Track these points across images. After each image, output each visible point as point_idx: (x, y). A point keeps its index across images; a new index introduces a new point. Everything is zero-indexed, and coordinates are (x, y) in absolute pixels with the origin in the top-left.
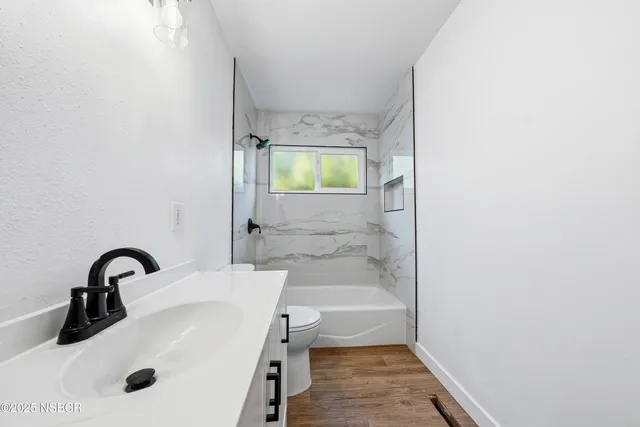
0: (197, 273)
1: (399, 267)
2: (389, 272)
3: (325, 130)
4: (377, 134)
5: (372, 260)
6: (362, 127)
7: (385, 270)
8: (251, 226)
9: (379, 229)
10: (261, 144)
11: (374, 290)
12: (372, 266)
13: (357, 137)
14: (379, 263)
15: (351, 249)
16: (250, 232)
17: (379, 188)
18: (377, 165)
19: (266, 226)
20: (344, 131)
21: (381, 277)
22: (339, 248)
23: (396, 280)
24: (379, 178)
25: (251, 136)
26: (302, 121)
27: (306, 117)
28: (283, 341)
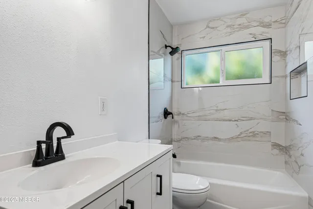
0: (117, 142)
1: (302, 155)
2: (293, 159)
3: (229, 30)
4: (284, 23)
5: (276, 146)
6: (267, 20)
7: (290, 156)
8: (167, 113)
9: (285, 117)
10: (174, 51)
11: (278, 175)
12: (276, 151)
13: (261, 29)
14: (285, 150)
15: (254, 134)
16: (165, 118)
17: (286, 77)
18: (284, 54)
19: (179, 114)
20: (247, 27)
21: (286, 162)
22: (241, 133)
23: (300, 167)
24: (286, 66)
25: (166, 47)
26: (208, 27)
27: (211, 23)
28: (158, 194)
